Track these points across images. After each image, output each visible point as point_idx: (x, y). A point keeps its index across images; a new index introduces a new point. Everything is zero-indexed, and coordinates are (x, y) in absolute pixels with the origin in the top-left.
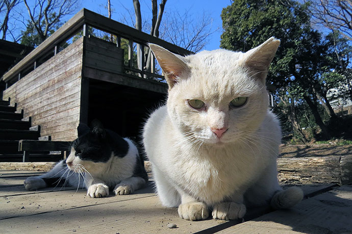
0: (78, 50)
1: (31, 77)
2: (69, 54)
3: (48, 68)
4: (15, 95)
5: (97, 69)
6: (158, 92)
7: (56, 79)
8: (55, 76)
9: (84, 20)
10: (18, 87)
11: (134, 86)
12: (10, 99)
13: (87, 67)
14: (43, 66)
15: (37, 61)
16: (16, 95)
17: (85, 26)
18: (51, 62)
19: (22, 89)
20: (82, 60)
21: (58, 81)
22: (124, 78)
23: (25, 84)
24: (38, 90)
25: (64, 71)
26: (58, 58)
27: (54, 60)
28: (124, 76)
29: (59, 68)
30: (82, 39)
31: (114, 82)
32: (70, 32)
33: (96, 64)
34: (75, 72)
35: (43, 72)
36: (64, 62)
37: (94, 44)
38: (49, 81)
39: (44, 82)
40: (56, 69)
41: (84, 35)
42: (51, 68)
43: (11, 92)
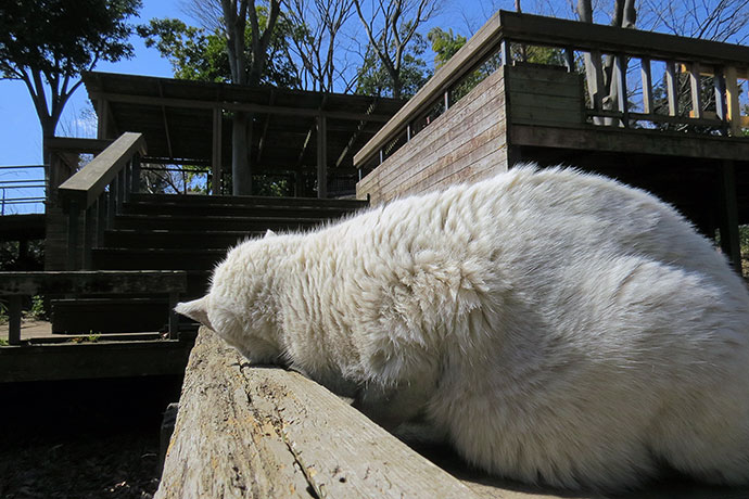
0: (493, 94)
1: (404, 154)
2: (476, 104)
3: (436, 136)
4: (377, 189)
5: (535, 126)
6: (664, 153)
7: (454, 154)
8: (451, 148)
9: (501, 34)
10: (382, 175)
11: (610, 149)
12: (369, 196)
13: (515, 124)
14: (425, 132)
15: (411, 124)
16: (380, 189)
17: (503, 45)
18: (439, 124)
19: (389, 179)
20: (504, 113)
21: (459, 158)
22: (587, 134)
23: (393, 168)
24: (420, 177)
25: (469, 138)
26: (453, 116)
27: (445, 119)
28: (586, 130)
29: (458, 133)
30: (500, 72)
31: (569, 146)
32: (474, 61)
33: (531, 116)
34: (493, 138)
35: (426, 144)
36: (468, 121)
37: (524, 77)
38: (439, 159)
39: (432, 161)
40: (452, 137)
41: (504, 63)
42: (441, 134)
43: (371, 185)
